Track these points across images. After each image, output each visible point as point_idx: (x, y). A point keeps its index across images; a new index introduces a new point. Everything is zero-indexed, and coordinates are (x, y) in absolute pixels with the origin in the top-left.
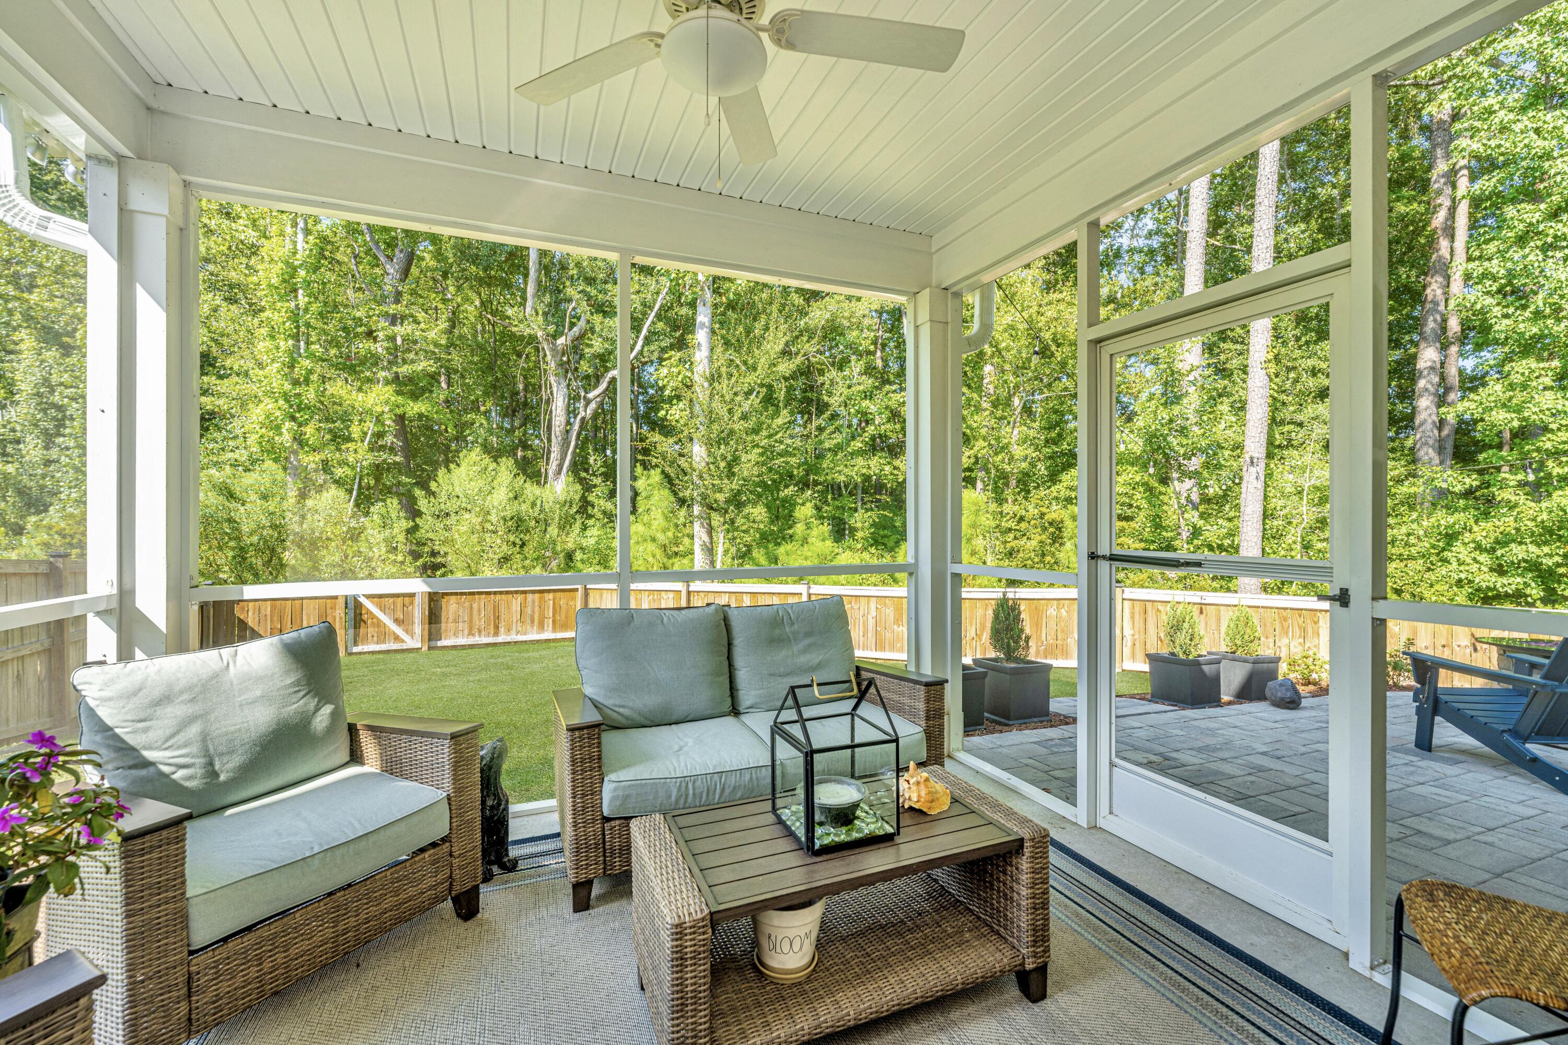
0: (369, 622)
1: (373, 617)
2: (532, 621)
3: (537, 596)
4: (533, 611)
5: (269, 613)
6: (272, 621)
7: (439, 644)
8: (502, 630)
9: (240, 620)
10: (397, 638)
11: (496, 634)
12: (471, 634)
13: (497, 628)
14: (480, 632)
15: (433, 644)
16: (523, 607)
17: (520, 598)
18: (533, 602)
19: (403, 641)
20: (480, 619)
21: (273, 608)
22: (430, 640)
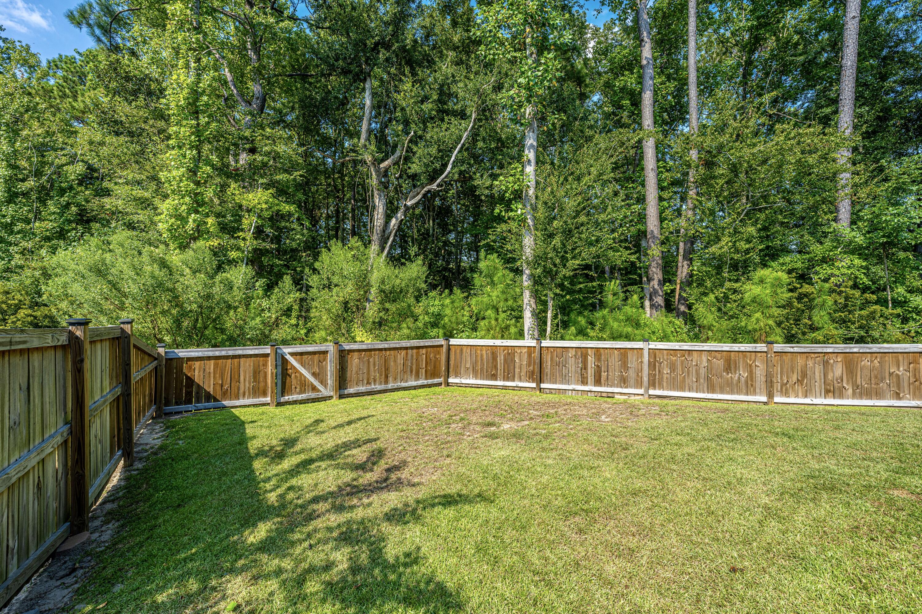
0: (293, 376)
1: (297, 371)
2: (411, 372)
3: (415, 351)
4: (412, 364)
5: (212, 370)
6: (214, 377)
7: (346, 392)
8: (390, 379)
9: (188, 378)
10: (314, 389)
11: (386, 382)
12: (369, 383)
13: (387, 377)
14: (375, 381)
15: (342, 391)
16: (406, 359)
17: (403, 352)
18: (412, 356)
19: (319, 391)
20: (375, 371)
21: (216, 366)
22: (340, 388)
